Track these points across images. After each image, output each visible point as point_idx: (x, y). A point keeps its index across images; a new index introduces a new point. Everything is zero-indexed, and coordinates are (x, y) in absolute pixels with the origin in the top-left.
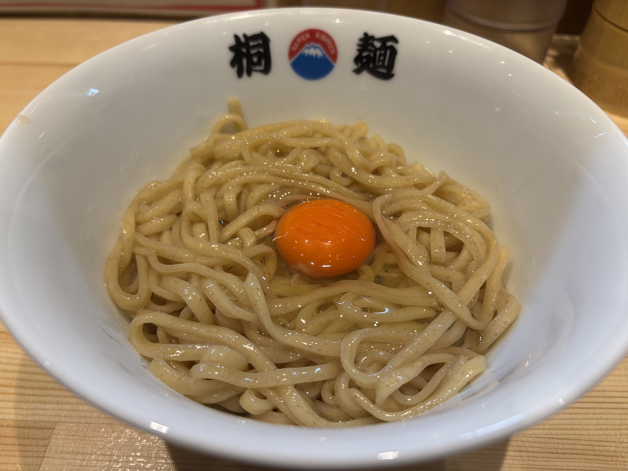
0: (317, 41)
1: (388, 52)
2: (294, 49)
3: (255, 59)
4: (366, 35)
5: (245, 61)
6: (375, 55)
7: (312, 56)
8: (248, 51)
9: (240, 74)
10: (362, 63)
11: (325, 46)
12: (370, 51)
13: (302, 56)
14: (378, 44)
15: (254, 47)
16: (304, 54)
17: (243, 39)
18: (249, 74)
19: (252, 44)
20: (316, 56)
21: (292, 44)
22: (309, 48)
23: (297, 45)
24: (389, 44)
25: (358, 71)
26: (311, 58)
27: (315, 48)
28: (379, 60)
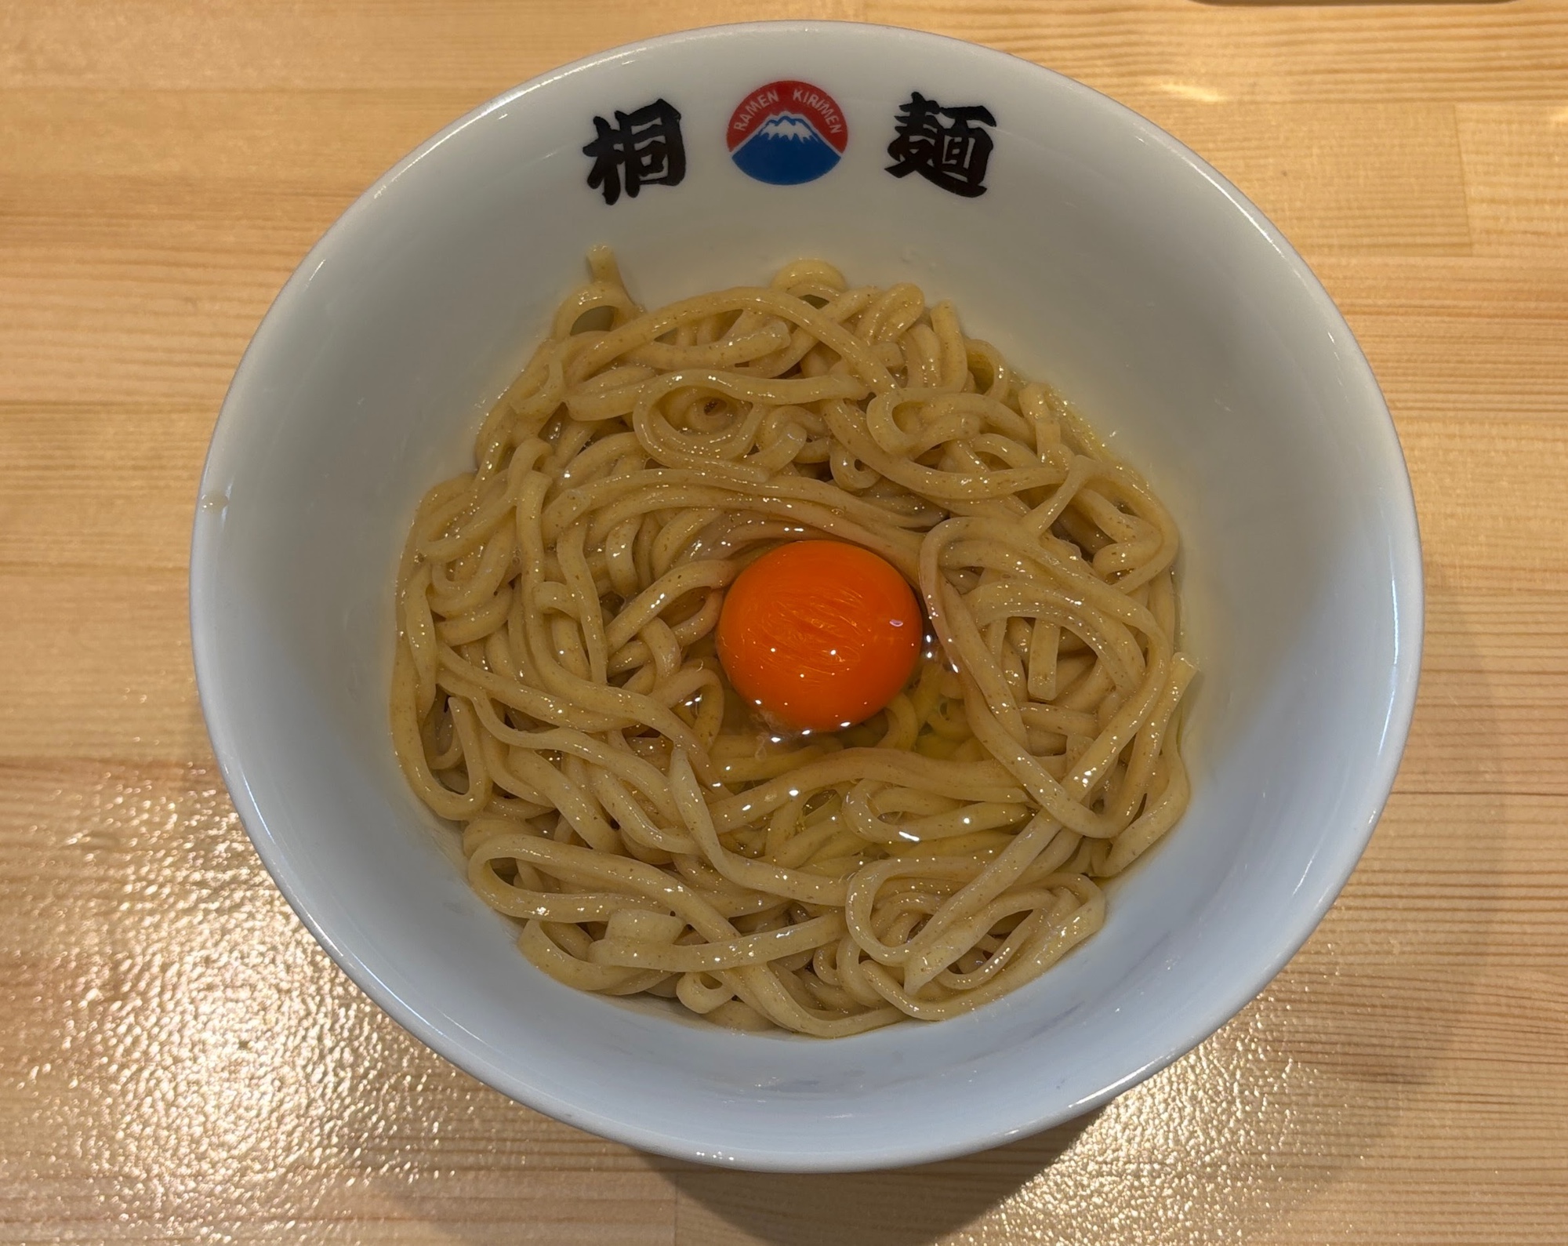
0: (796, 107)
1: (972, 141)
2: (740, 126)
3: (646, 160)
4: (916, 96)
5: (621, 169)
6: (940, 142)
7: (785, 137)
8: (629, 146)
9: (611, 197)
10: (908, 155)
11: (816, 117)
12: (928, 133)
13: (762, 139)
14: (947, 122)
15: (642, 136)
16: (767, 134)
17: (614, 125)
18: (633, 191)
19: (636, 129)
20: (796, 136)
21: (736, 118)
22: (777, 123)
23: (747, 118)
24: (973, 124)
25: (898, 171)
26: (781, 142)
27: (793, 122)
28: (950, 156)
